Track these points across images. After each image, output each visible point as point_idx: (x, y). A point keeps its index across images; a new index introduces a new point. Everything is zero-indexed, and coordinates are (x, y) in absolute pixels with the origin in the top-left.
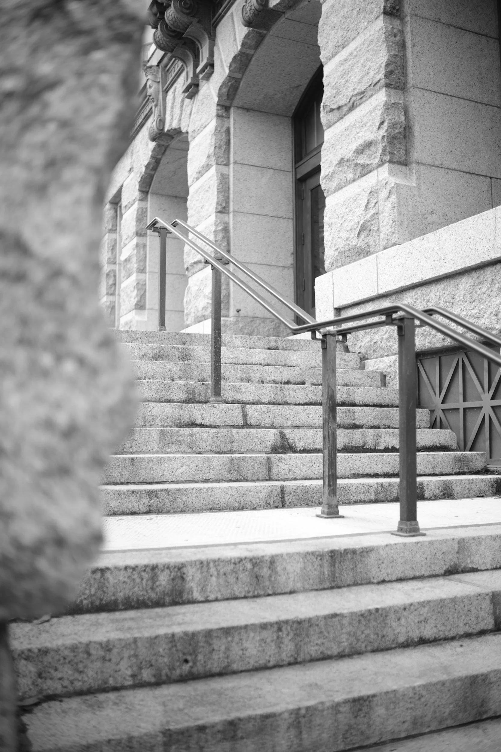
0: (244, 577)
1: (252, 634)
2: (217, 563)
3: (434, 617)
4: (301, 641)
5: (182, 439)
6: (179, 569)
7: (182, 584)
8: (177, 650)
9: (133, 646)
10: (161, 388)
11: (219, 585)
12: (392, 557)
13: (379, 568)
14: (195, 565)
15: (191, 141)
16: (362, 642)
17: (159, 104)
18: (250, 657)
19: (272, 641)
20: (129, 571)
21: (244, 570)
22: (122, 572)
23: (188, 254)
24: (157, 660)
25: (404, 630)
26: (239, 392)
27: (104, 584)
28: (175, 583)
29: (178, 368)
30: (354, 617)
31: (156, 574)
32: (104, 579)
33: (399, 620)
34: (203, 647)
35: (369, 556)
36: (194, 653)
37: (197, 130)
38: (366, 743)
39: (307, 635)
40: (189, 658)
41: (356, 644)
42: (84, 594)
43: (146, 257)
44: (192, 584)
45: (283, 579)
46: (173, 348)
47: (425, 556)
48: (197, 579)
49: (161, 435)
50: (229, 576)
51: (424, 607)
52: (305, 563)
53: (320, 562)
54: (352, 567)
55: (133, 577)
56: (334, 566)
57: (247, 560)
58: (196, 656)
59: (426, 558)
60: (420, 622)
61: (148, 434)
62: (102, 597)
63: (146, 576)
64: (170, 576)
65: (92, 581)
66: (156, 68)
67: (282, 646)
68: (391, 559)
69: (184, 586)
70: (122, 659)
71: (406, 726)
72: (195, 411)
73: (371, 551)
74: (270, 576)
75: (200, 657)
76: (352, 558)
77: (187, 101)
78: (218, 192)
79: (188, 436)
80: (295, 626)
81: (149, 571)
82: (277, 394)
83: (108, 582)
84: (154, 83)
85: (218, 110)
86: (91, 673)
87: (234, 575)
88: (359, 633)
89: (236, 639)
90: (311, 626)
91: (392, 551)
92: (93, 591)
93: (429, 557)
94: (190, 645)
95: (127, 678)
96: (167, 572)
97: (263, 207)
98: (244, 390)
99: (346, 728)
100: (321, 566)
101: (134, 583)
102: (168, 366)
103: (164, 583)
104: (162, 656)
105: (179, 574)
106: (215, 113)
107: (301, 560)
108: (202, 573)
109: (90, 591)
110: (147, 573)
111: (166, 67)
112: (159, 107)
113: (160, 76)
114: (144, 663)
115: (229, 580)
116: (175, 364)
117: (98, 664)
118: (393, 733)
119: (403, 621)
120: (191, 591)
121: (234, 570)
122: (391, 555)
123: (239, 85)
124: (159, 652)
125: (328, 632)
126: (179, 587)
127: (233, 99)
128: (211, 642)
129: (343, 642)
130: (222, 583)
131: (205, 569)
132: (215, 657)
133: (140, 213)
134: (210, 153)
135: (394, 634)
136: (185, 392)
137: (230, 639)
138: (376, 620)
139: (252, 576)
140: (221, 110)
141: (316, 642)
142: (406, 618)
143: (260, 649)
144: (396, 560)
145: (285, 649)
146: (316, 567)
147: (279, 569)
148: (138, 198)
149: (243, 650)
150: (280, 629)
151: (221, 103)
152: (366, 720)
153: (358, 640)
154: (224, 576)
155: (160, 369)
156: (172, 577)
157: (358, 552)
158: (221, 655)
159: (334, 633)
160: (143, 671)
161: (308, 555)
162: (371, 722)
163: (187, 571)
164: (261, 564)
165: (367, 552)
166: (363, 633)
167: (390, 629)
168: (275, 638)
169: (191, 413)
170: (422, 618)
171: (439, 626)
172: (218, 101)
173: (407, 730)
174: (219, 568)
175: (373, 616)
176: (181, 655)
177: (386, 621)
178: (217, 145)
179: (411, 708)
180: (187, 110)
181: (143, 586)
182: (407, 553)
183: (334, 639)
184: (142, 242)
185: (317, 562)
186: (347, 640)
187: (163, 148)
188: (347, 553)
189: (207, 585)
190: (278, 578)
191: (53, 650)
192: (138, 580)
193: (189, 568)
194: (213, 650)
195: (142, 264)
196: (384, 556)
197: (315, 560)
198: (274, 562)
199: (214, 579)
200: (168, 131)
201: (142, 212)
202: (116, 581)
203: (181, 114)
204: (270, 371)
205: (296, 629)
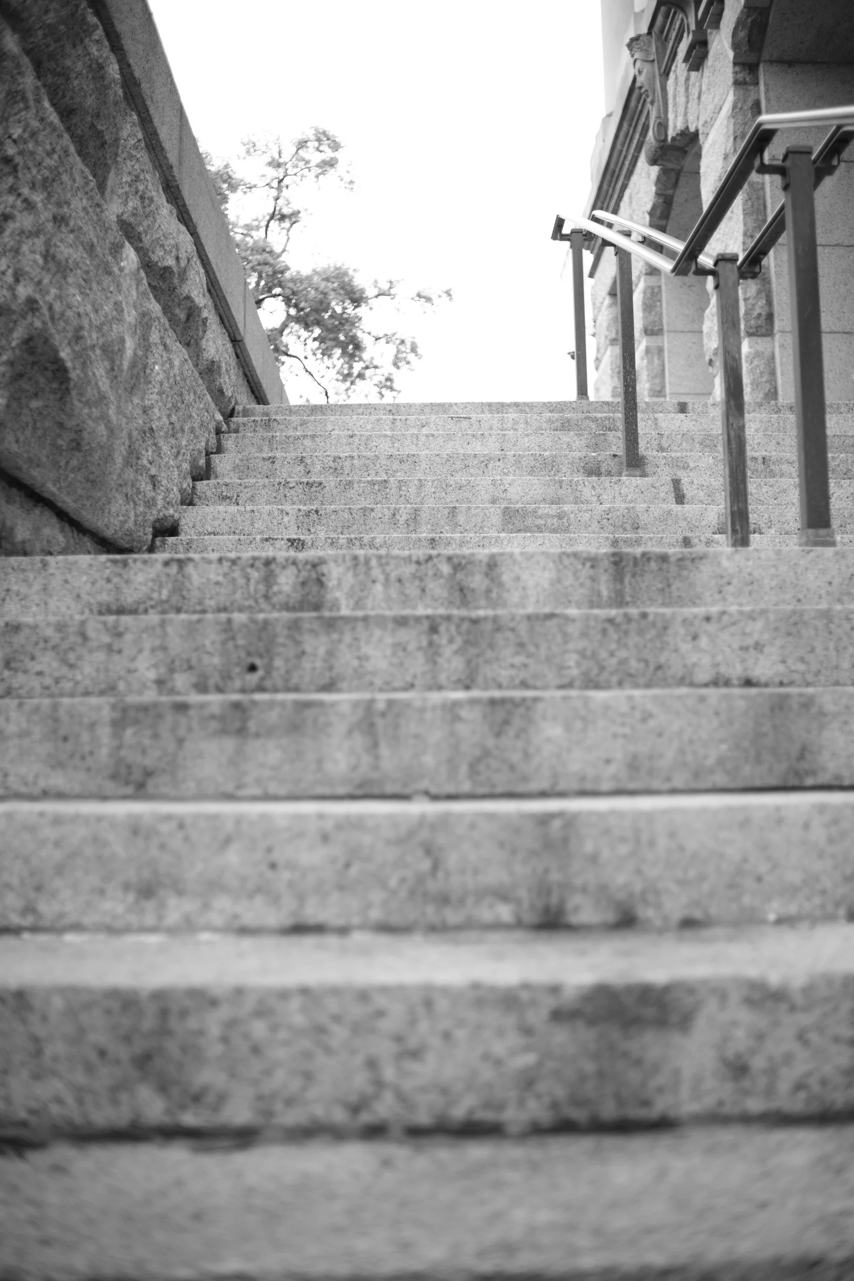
0: (436, 588)
1: (378, 633)
2: (383, 561)
3: (778, 643)
4: (478, 656)
5: (542, 522)
6: (314, 566)
7: (319, 592)
8: (236, 647)
9: (159, 631)
10: (538, 465)
11: (388, 599)
12: (750, 574)
13: (720, 592)
14: (344, 561)
15: (703, 143)
16: (612, 674)
17: (656, 98)
18: (374, 673)
19: (419, 648)
20: (226, 564)
21: (435, 575)
22: (214, 566)
23: (710, 336)
24: (200, 660)
25: (706, 660)
26: (683, 467)
27: (183, 583)
28: (307, 590)
29: (583, 442)
30: (592, 623)
31: (272, 572)
32: (183, 576)
33: (695, 638)
34: (284, 645)
35: (697, 568)
36: (268, 652)
37: (709, 120)
38: (521, 788)
39: (491, 646)
40: (258, 662)
41: (598, 675)
42: (151, 599)
43: (663, 371)
44: (338, 594)
45: (514, 597)
46: (586, 418)
47: (828, 578)
48: (346, 586)
49: (504, 516)
50: (408, 585)
51: (754, 619)
52: (558, 571)
53: (591, 572)
54: (660, 586)
55: (232, 575)
56: (621, 581)
57: (443, 560)
58: (271, 659)
59: (830, 583)
60: (745, 649)
61: (482, 515)
62: (179, 605)
63: (255, 575)
64: (297, 577)
65: (164, 579)
66: (645, 39)
67: (440, 660)
68: (748, 577)
69: (323, 597)
70: (140, 651)
71: (612, 769)
72: (585, 490)
73: (701, 558)
74: (488, 591)
75: (278, 663)
76: (660, 569)
77: (693, 74)
78: (745, 215)
79: (553, 517)
80: (465, 626)
81: (261, 566)
82: (757, 470)
83: (191, 583)
84: (645, 64)
85: (735, 73)
86: (88, 669)
87: (417, 582)
88: (603, 654)
89: (348, 638)
90: (498, 629)
91: (750, 563)
92: (165, 594)
93: (836, 582)
94: (260, 639)
95: (149, 684)
96: (292, 570)
97: (831, 231)
98: (692, 465)
99: (478, 752)
100: (593, 579)
101: (234, 585)
102: (566, 439)
103: (287, 589)
104: (208, 653)
105: (314, 575)
106: (730, 81)
107: (551, 565)
108: (356, 575)
109: (160, 594)
110: (258, 570)
111: (662, 32)
112: (656, 104)
113: (654, 50)
114: (177, 663)
115: (408, 592)
116: (577, 435)
117: (101, 656)
118: (583, 779)
119: (704, 642)
120: (335, 606)
121: (418, 575)
122: (748, 570)
123: (768, 18)
124: (204, 646)
125: (537, 646)
126: (314, 597)
127: (760, 50)
128: (298, 638)
129: (569, 668)
130: (394, 595)
131: (362, 569)
132: (307, 664)
133: (648, 295)
134: (727, 151)
135: (685, 666)
136: (582, 471)
137: (335, 636)
138: (641, 632)
139: (452, 587)
140: (741, 72)
141: (511, 660)
142: (712, 638)
143: (395, 661)
144: (758, 580)
145: (446, 666)
146: (582, 580)
147: (505, 578)
148: (644, 271)
149: (359, 658)
150: (434, 629)
151: (740, 60)
152: (519, 744)
153: (602, 668)
154: (397, 584)
155: (551, 444)
156: (301, 579)
157: (673, 559)
158: (319, 664)
159: (549, 648)
160: (176, 676)
161: (564, 558)
162: (531, 750)
163: (330, 572)
164: (469, 566)
165: (693, 560)
166: (612, 654)
167: (674, 655)
168: (424, 643)
169: (578, 494)
170: (750, 641)
171: (790, 662)
172: (735, 57)
173: (615, 778)
174: (388, 569)
175: (633, 626)
176: (243, 654)
177: (665, 639)
178: (738, 134)
179: (625, 736)
180: (694, 92)
181: (249, 591)
182: (783, 568)
183: (549, 659)
184: (656, 345)
185: (586, 571)
186: (578, 664)
187: (673, 175)
188: (649, 559)
189: (367, 597)
190: (505, 595)
191: (28, 626)
192: (241, 581)
193: (332, 565)
194: (303, 653)
195: (657, 381)
196: (731, 571)
197: (580, 567)
198: (495, 565)
199: (379, 588)
200: (673, 139)
201: (652, 293)
202: (204, 580)
203: (687, 102)
204: (756, 442)
205: (468, 632)
